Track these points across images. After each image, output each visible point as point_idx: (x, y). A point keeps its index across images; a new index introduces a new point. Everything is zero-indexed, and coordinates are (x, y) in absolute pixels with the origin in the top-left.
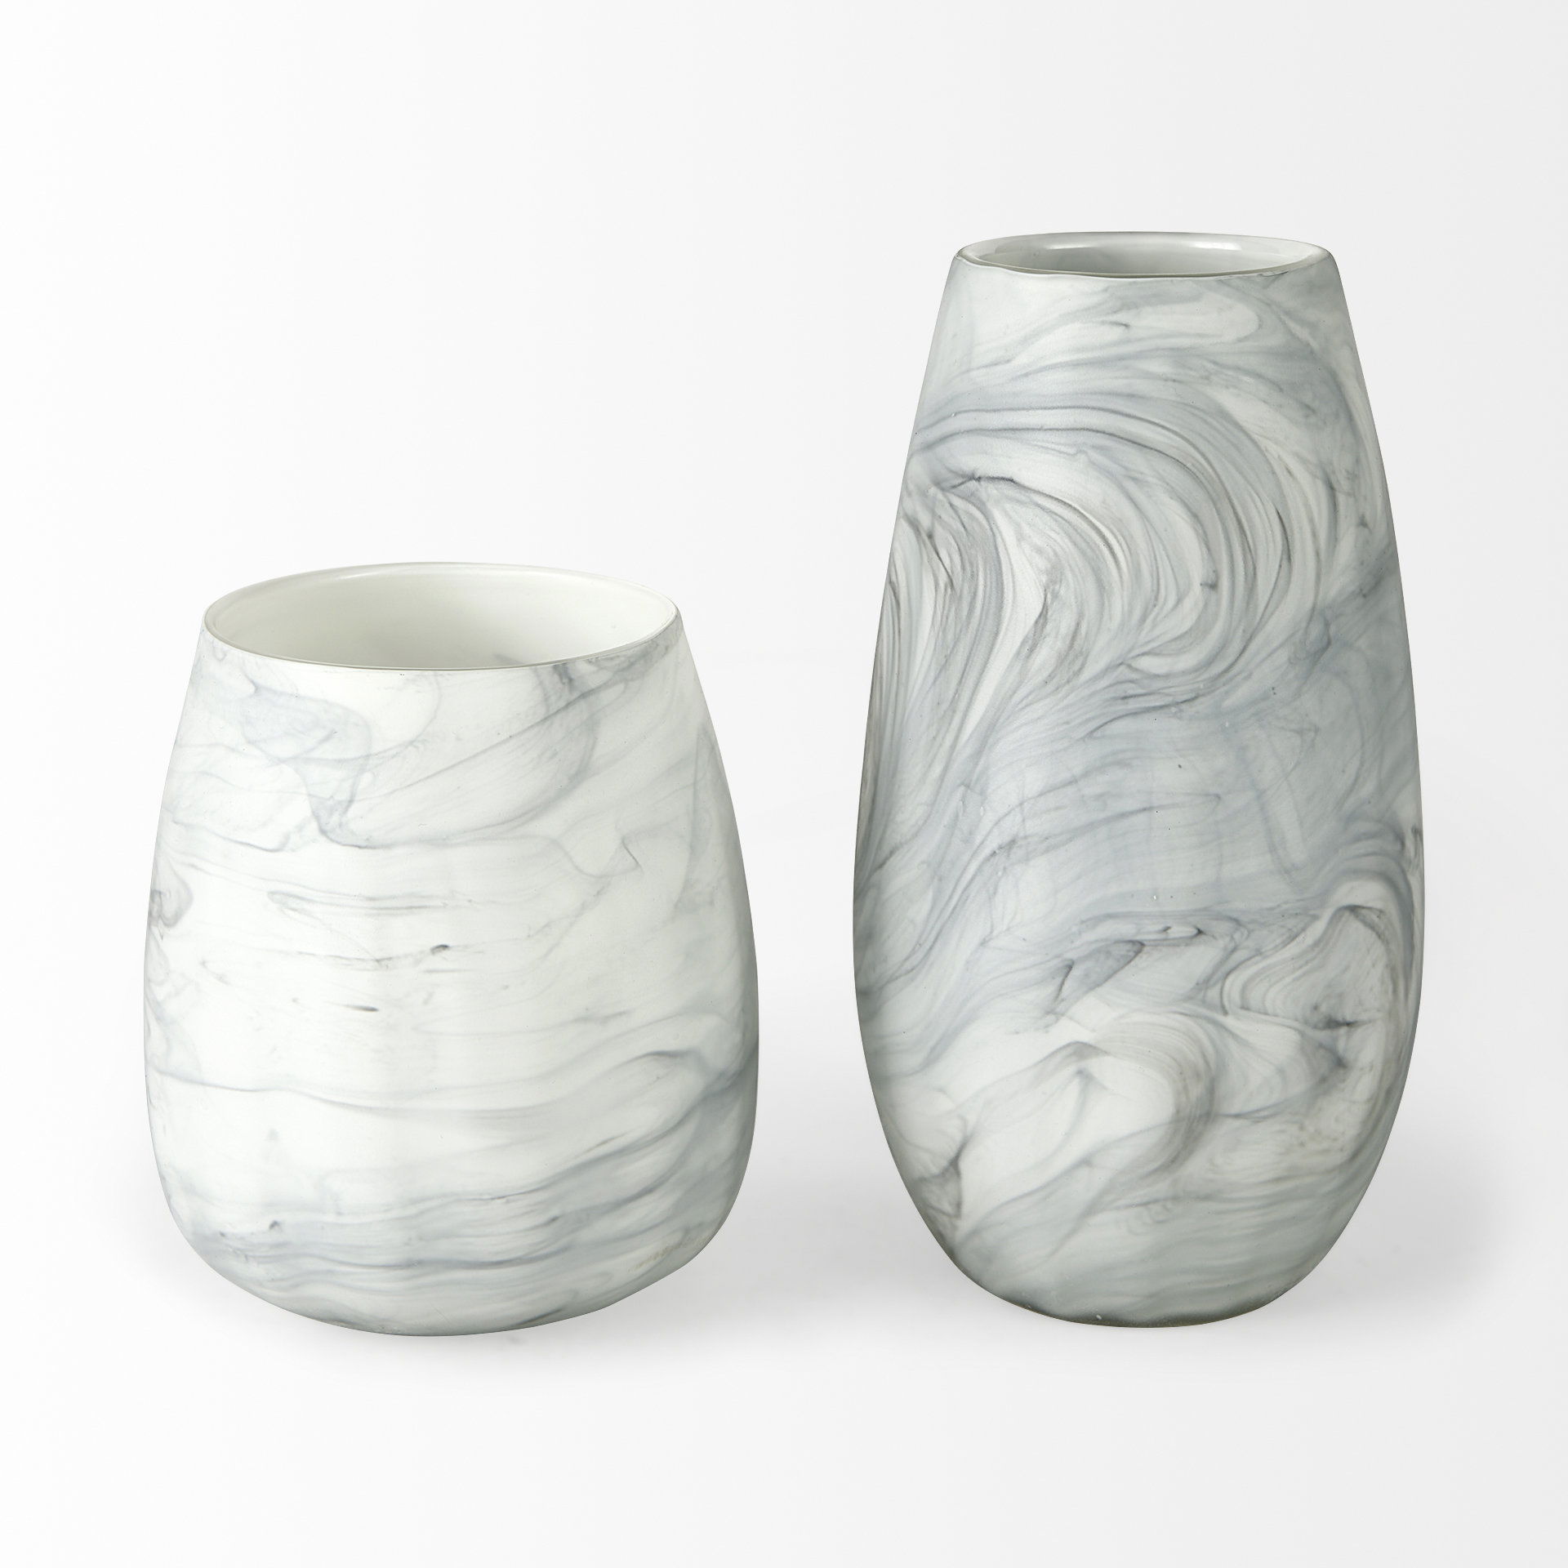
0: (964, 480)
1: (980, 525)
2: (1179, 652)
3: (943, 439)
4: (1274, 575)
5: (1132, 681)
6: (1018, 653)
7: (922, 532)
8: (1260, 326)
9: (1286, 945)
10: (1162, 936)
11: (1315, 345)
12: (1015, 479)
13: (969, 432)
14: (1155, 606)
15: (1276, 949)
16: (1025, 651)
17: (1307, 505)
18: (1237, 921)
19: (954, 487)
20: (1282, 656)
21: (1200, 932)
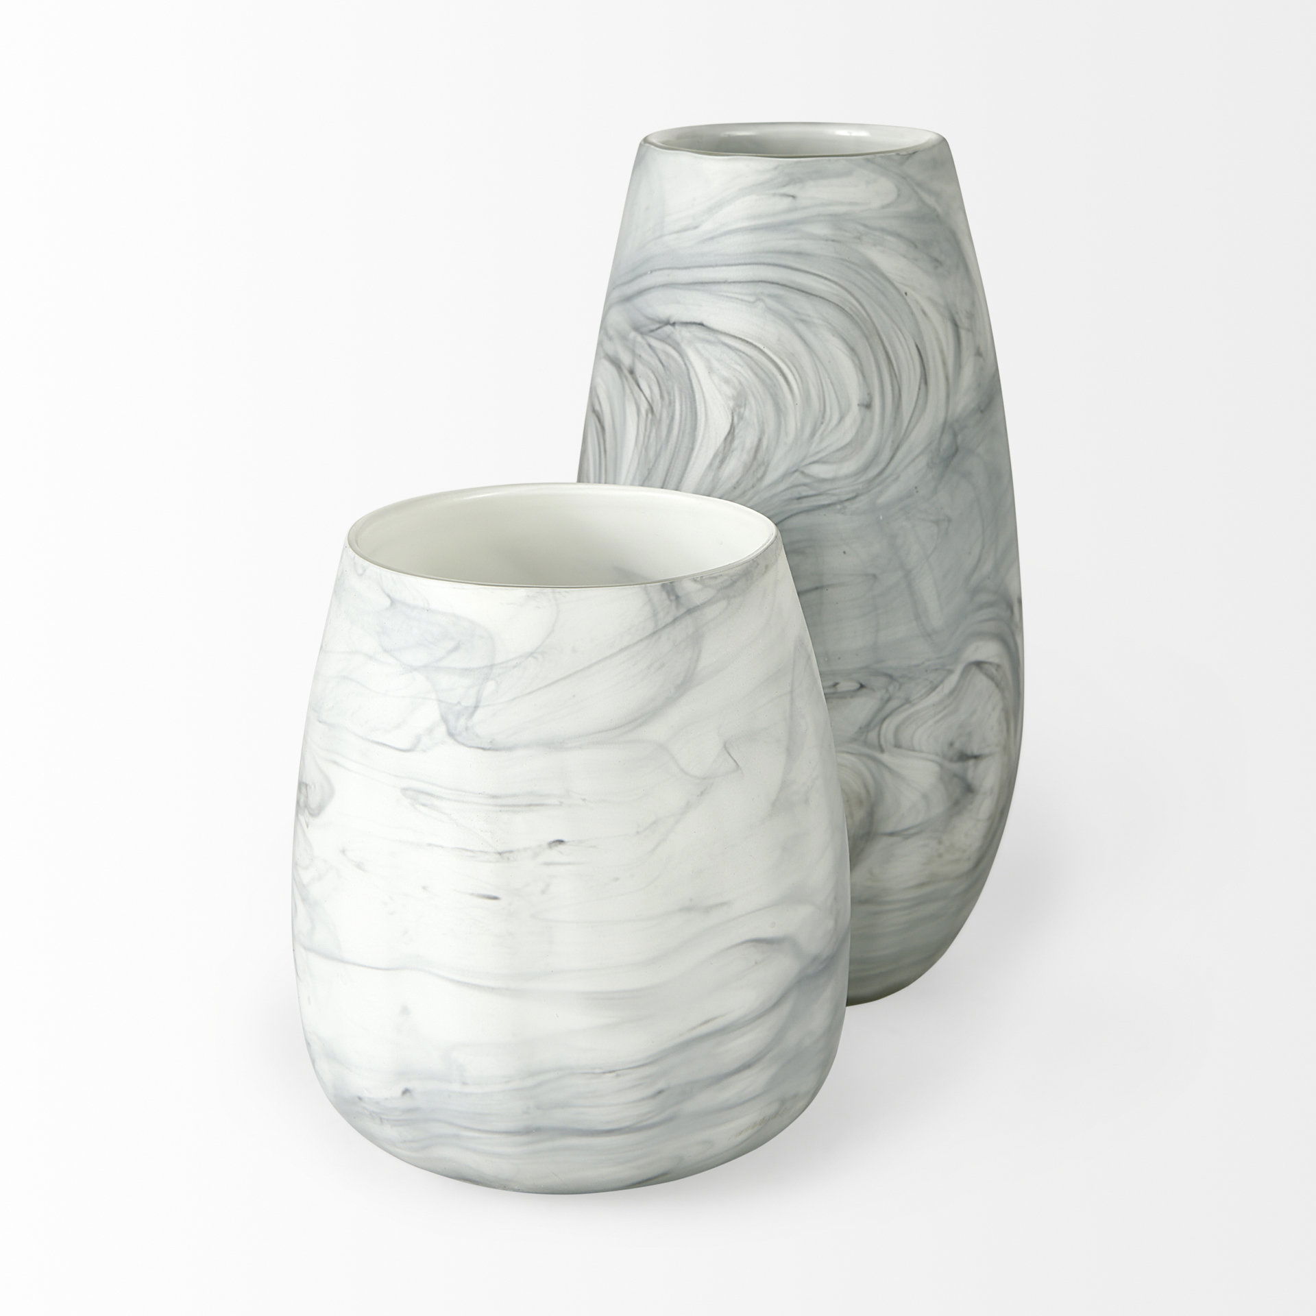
0: (661, 325)
1: (675, 361)
2: (843, 460)
3: (641, 292)
4: (915, 393)
5: (805, 485)
6: (711, 464)
7: (623, 367)
8: (899, 195)
9: (929, 695)
10: (832, 690)
11: (939, 210)
12: (705, 323)
13: (665, 286)
14: (822, 423)
15: (922, 697)
16: (717, 463)
17: (938, 339)
18: (891, 677)
19: (652, 331)
20: (923, 461)
21: (862, 686)
